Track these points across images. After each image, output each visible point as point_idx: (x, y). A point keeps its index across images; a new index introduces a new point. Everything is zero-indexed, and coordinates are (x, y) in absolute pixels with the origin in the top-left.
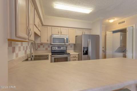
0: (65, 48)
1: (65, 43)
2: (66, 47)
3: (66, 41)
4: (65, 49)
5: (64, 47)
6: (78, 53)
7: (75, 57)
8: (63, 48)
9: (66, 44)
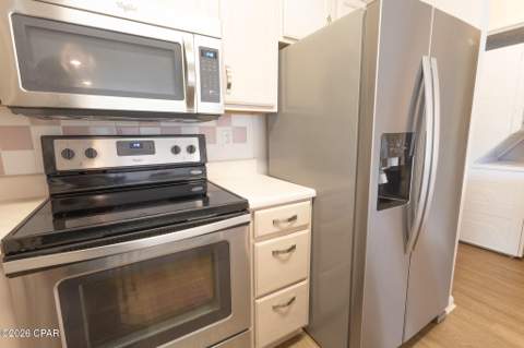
0: (191, 149)
1: (190, 103)
2: (202, 139)
3: (194, 78)
4: (196, 157)
5: (183, 143)
6: (311, 192)
7: (286, 225)
8: (176, 150)
9: (202, 107)
